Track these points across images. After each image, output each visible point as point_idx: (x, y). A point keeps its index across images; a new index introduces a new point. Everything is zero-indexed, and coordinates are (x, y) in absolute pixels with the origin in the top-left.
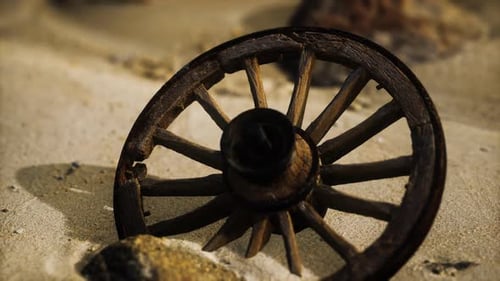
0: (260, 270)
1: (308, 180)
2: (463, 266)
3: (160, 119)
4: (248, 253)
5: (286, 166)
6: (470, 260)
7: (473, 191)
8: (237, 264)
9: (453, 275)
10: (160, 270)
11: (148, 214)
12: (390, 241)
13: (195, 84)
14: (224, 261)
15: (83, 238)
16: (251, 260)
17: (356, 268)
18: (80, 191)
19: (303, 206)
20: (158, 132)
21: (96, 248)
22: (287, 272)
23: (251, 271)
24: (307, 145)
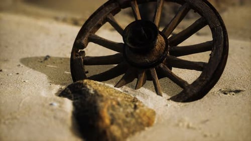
0: (143, 94)
1: (164, 53)
2: (237, 92)
3: (91, 29)
4: (136, 88)
5: (153, 46)
6: (241, 89)
7: (239, 64)
8: (132, 92)
9: (233, 95)
10: (98, 91)
11: (87, 72)
12: (204, 79)
13: (107, 13)
14: (125, 91)
15: (57, 84)
16: (138, 90)
17: (188, 90)
18: (52, 66)
19: (162, 65)
20: (90, 35)
21: (64, 87)
22: (156, 95)
23: (138, 95)
24: (163, 38)
